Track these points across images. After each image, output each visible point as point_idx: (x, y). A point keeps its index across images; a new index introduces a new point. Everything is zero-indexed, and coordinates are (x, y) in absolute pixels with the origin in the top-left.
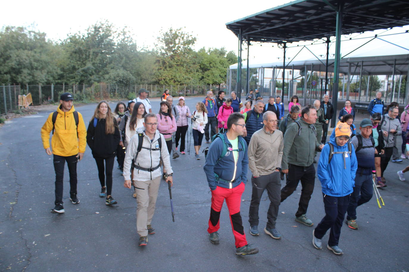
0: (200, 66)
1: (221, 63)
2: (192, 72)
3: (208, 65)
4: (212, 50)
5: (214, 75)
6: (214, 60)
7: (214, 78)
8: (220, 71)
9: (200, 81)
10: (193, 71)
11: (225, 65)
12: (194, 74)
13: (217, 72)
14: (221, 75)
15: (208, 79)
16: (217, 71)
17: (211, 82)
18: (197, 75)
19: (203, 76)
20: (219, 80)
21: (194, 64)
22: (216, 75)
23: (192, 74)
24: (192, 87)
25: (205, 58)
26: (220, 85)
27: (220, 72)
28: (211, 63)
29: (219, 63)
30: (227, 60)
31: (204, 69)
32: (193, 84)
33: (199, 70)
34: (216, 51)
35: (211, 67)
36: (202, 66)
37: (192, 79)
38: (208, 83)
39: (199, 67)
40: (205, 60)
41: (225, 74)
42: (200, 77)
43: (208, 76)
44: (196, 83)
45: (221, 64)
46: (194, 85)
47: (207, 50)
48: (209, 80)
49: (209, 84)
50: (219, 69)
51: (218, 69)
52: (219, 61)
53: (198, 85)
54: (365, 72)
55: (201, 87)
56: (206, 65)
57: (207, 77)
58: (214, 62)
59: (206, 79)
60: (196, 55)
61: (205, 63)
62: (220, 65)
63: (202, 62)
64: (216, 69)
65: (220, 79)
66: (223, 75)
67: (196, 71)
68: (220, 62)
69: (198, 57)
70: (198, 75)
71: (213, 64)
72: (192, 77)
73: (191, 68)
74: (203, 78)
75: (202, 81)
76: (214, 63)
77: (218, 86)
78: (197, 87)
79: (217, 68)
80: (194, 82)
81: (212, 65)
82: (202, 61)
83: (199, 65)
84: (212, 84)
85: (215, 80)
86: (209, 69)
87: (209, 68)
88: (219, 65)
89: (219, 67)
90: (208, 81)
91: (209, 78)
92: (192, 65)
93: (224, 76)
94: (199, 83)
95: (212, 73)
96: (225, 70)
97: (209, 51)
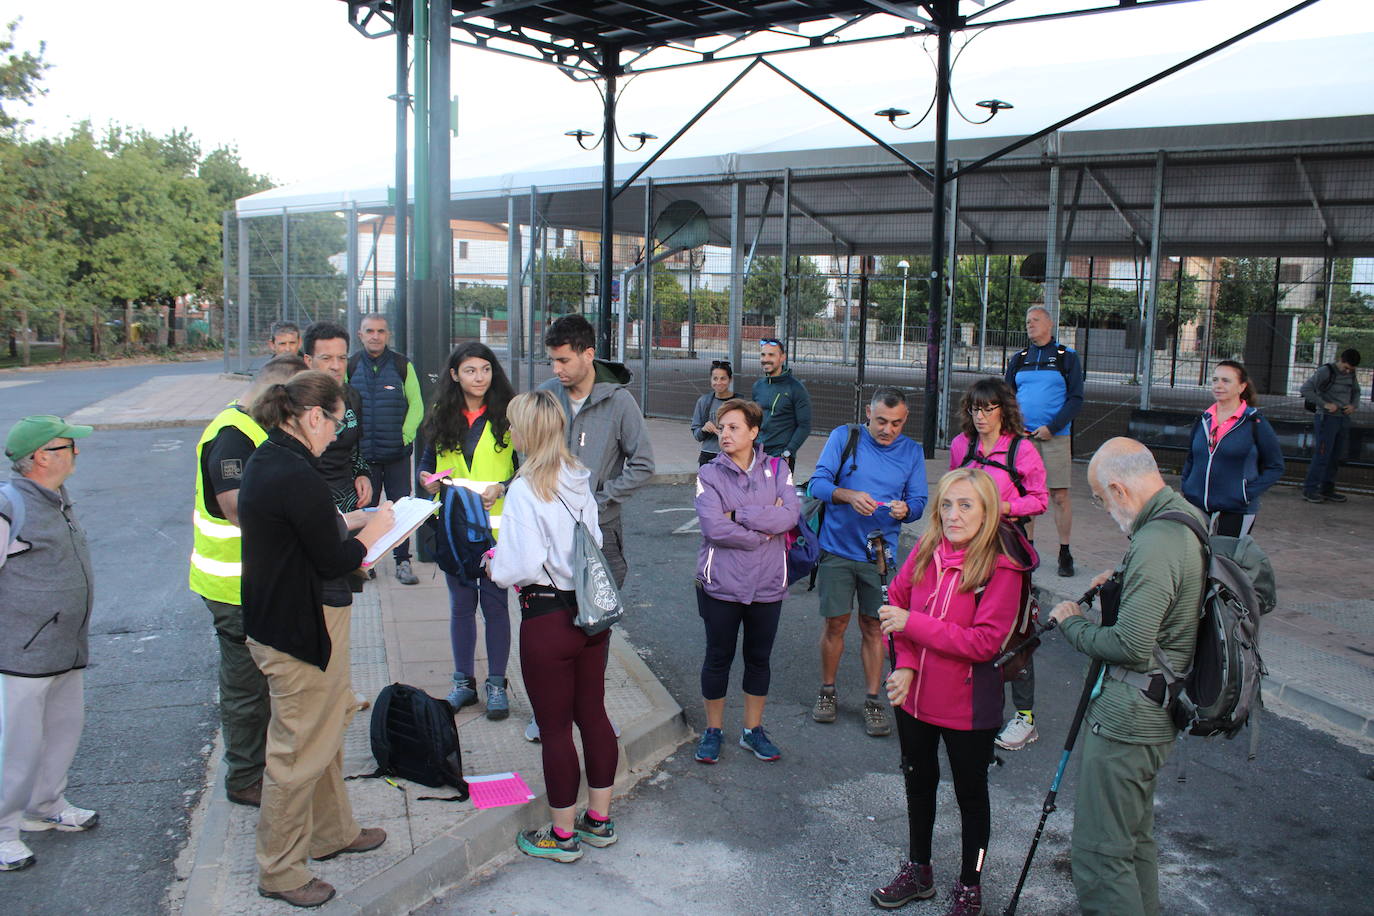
0: (69, 209)
1: (178, 198)
2: (20, 239)
3: (112, 207)
5: (143, 257)
6: (142, 182)
7: (144, 271)
8: (177, 236)
9: (70, 284)
10: (26, 231)
11: (198, 209)
12: (38, 249)
13: (160, 244)
14: (183, 255)
15: (113, 278)
16: (160, 238)
17: (131, 292)
18: (52, 252)
19: (85, 258)
20: (174, 280)
21: (33, 195)
22: (157, 254)
23: (20, 249)
24: (24, 315)
25: (94, 172)
26: (173, 305)
27: (178, 243)
28: (126, 198)
29: (166, 200)
30: (207, 186)
31: (91, 226)
32: (33, 300)
33: (62, 226)
35: (127, 216)
36: (81, 213)
37: (20, 272)
38: (115, 293)
39: (64, 214)
40: (96, 179)
41: (202, 250)
42: (72, 264)
43: (116, 261)
44: (50, 296)
45: (178, 204)
46: (34, 308)
47: (99, 136)
48: (120, 280)
49: (120, 302)
50: (171, 227)
51: (164, 228)
52: (169, 188)
53: (60, 304)
55: (80, 319)
56: (100, 207)
57: (108, 267)
58: (141, 191)
59: (104, 276)
60: (42, 155)
61: (98, 198)
62: (173, 206)
63: (75, 190)
64: (152, 225)
65: (177, 275)
66: (191, 256)
67: (43, 233)
68: (171, 196)
69: (52, 160)
70: (61, 252)
71: (139, 204)
72: (22, 266)
73: (14, 218)
74: (85, 268)
75: (80, 284)
76: (144, 199)
77: (166, 309)
78: (57, 314)
79: (160, 220)
80: (33, 291)
81: (132, 209)
82: (76, 183)
83: (65, 202)
84: (136, 302)
85: (152, 281)
86: (120, 229)
87: (117, 220)
88: (165, 208)
89: (171, 219)
90: (115, 284)
91: (122, 271)
92: (18, 202)
93: (194, 261)
94: (68, 297)
95: (135, 247)
96: (200, 234)
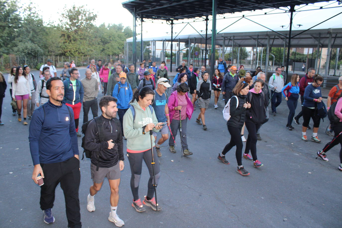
0: (101, 40)
1: (119, 37)
2: (94, 45)
3: (108, 39)
4: (111, 25)
5: (113, 47)
6: (113, 34)
7: (113, 50)
8: (119, 44)
9: (101, 52)
10: (95, 44)
11: (123, 38)
12: (96, 47)
13: (116, 45)
14: (120, 47)
15: (108, 51)
16: (116, 44)
17: (111, 54)
18: (99, 47)
19: (104, 48)
21: (96, 37)
22: (115, 47)
23: (94, 47)
24: (94, 57)
25: (105, 33)
26: (118, 56)
27: (119, 45)
28: (110, 37)
29: (117, 37)
30: (124, 34)
31: (105, 42)
32: (95, 55)
33: (100, 43)
34: (114, 26)
35: (110, 40)
36: (103, 40)
37: (94, 51)
38: (108, 54)
39: (100, 40)
40: (105, 34)
41: (123, 46)
42: (101, 49)
43: (108, 48)
44: (98, 54)
45: (119, 38)
46: (96, 56)
47: (106, 25)
48: (109, 51)
49: (109, 55)
50: (118, 42)
51: (117, 42)
52: (117, 35)
53: (100, 56)
54: (236, 44)
55: (103, 58)
56: (106, 39)
57: (107, 49)
58: (113, 36)
59: (106, 51)
60: (97, 30)
61: (106, 37)
62: (118, 38)
63: (102, 36)
64: (114, 42)
65: (119, 50)
66: (121, 47)
67: (97, 44)
68: (118, 36)
69: (99, 31)
70: (100, 47)
71: (112, 38)
72: (94, 49)
73: (93, 41)
74: (104, 50)
75: (103, 52)
76: (113, 37)
77: (117, 57)
78: (99, 57)
79: (116, 41)
80: (96, 54)
81: (111, 39)
82: (102, 35)
83: (100, 38)
84: (112, 55)
85: (115, 52)
86: (109, 43)
87: (109, 41)
88: (117, 39)
89: (118, 41)
90: (108, 52)
91: (109, 50)
92: (94, 39)
93: (122, 48)
94: (101, 54)
95: (112, 46)
96: (123, 43)
97: (109, 26)
